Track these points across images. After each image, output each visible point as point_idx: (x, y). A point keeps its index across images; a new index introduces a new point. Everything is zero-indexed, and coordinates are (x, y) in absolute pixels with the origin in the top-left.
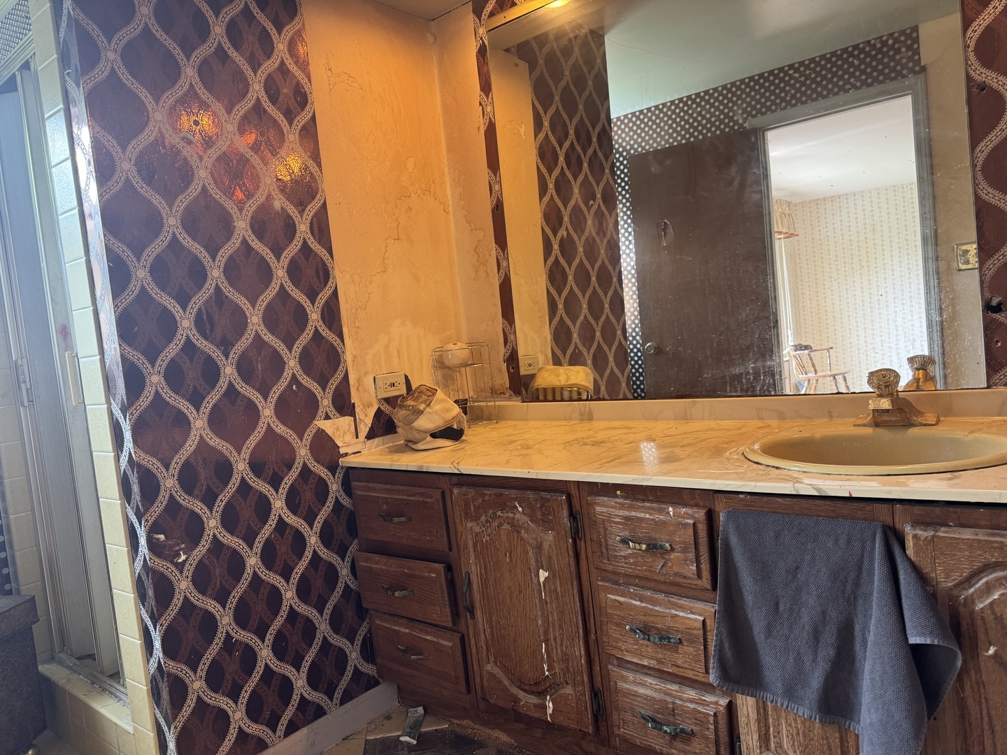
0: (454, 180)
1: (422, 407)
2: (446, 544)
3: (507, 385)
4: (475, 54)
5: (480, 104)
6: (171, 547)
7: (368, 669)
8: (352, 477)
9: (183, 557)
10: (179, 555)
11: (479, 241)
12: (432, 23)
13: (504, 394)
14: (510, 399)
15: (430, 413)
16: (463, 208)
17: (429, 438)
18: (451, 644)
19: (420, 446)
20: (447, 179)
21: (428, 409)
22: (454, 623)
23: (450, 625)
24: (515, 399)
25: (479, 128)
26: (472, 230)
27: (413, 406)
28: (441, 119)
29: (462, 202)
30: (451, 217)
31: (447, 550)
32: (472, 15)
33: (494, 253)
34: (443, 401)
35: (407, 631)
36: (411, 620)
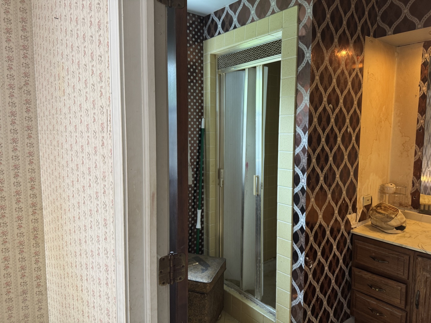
0: (397, 114)
1: (393, 216)
2: (407, 276)
3: (410, 203)
4: (421, 64)
5: (419, 86)
6: (310, 262)
7: (348, 311)
8: (355, 237)
9: (311, 266)
10: (310, 265)
11: (406, 141)
12: (398, 48)
13: (407, 207)
14: (410, 210)
15: (396, 219)
16: (399, 126)
17: (395, 229)
18: (401, 315)
19: (389, 232)
20: (393, 113)
21: (396, 218)
22: (405, 308)
23: (403, 308)
24: (414, 210)
25: (416, 96)
26: (402, 136)
27: (387, 215)
28: (395, 88)
29: (399, 124)
30: (392, 129)
31: (407, 279)
32: (422, 48)
33: (414, 148)
34: (401, 214)
35: (375, 303)
36: (377, 299)
